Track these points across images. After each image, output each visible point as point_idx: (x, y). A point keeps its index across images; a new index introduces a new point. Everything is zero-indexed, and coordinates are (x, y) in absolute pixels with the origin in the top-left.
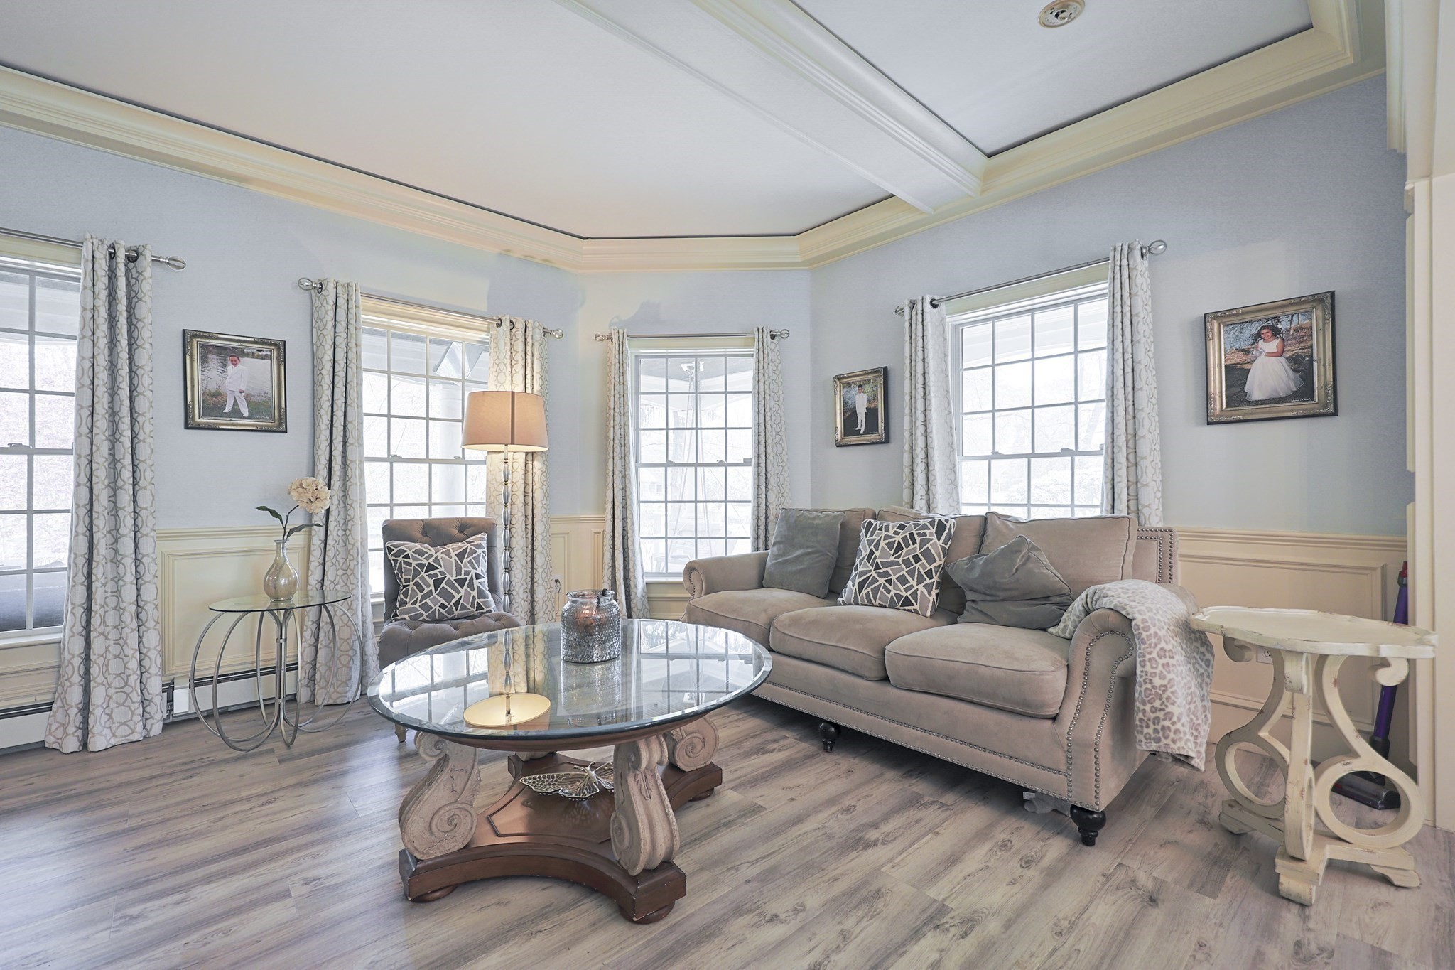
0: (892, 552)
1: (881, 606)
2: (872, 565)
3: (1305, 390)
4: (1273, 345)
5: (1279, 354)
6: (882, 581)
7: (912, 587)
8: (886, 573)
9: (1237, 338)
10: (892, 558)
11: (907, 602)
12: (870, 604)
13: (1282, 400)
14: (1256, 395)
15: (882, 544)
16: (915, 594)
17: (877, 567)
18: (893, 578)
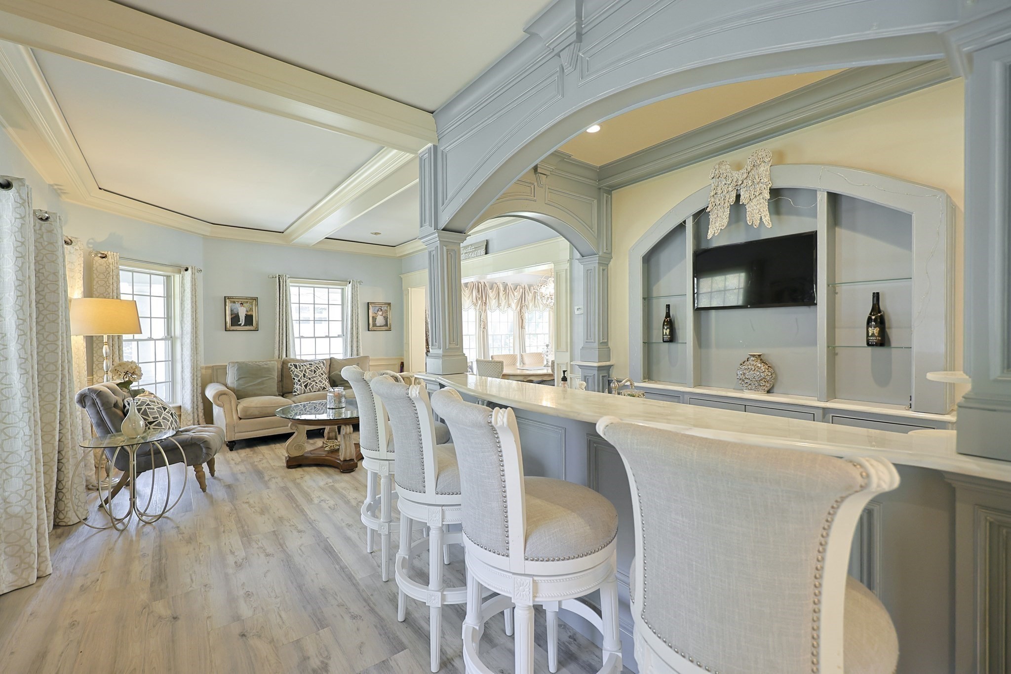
0: (313, 373)
1: (315, 392)
2: (307, 378)
3: (386, 325)
4: (380, 313)
5: (382, 315)
6: (313, 383)
7: (324, 383)
8: (314, 381)
9: (374, 310)
10: (314, 375)
11: (324, 388)
12: (311, 391)
13: (382, 326)
14: (378, 325)
15: (307, 371)
16: (326, 385)
17: (310, 379)
18: (317, 382)
